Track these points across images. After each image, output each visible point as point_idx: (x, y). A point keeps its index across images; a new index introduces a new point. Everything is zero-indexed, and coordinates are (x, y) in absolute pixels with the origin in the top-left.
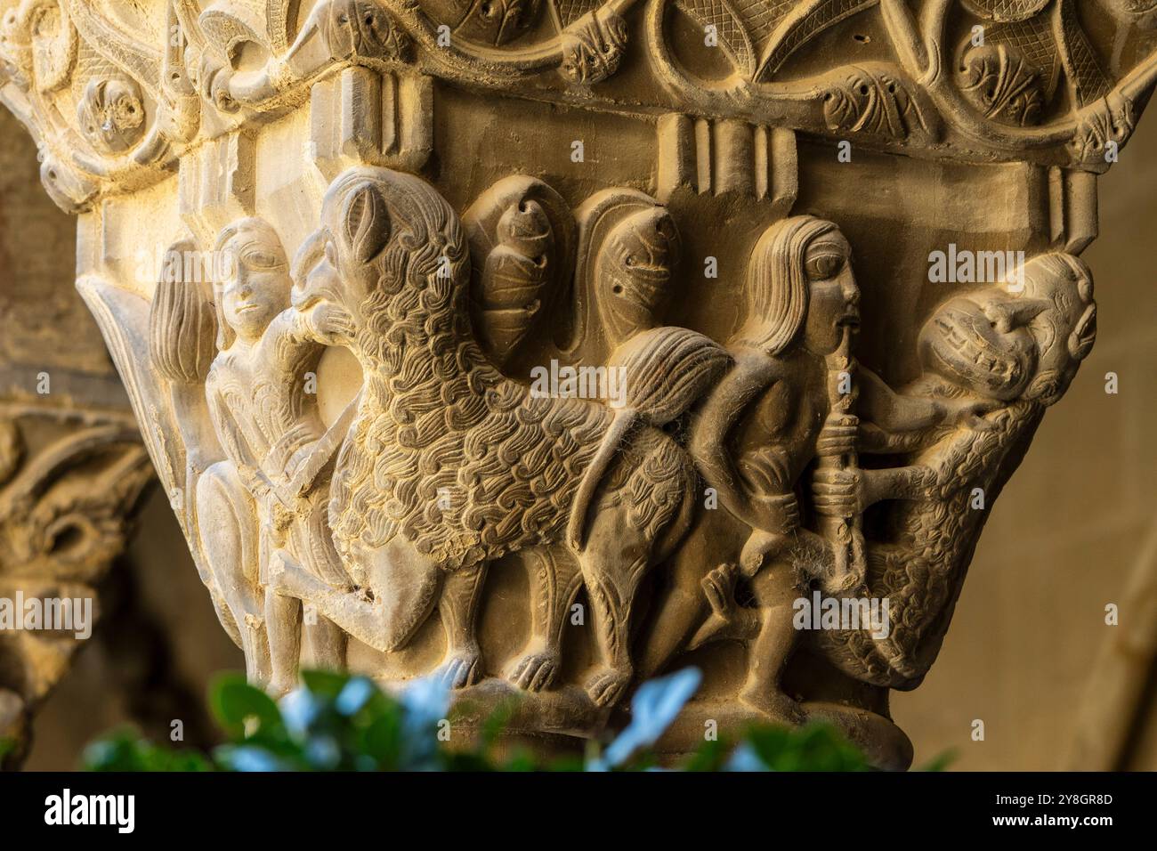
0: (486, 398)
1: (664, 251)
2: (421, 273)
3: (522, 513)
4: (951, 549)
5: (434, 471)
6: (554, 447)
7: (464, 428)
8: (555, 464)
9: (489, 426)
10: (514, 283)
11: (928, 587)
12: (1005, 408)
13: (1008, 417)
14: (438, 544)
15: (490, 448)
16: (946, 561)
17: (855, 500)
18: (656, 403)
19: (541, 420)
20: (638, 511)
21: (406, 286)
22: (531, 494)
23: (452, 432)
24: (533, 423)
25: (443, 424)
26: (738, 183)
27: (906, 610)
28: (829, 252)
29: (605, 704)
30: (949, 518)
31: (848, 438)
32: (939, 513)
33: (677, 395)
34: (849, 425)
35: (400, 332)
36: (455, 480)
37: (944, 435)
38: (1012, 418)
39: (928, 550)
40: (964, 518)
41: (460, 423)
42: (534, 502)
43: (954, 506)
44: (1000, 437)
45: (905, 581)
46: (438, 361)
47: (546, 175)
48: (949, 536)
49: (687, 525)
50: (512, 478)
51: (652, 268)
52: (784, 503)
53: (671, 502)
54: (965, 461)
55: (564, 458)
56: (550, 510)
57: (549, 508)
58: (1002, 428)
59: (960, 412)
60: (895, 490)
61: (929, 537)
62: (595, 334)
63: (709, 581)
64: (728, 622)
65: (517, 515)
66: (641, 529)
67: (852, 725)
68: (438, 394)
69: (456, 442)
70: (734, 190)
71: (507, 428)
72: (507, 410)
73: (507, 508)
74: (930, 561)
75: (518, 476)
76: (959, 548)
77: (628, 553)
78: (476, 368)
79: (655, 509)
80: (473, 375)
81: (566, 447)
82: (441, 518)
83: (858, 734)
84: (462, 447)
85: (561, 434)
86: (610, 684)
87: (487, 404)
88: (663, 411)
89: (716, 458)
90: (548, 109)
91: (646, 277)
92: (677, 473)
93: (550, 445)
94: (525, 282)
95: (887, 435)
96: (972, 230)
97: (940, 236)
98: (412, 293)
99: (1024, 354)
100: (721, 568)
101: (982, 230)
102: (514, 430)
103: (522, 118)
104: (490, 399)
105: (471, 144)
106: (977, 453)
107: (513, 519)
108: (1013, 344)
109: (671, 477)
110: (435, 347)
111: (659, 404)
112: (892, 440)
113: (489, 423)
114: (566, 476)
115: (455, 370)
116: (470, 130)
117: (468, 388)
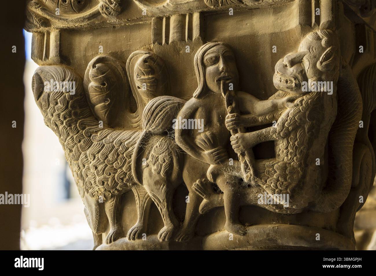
0: (92, 138)
1: (149, 69)
2: (54, 100)
3: (114, 176)
4: (296, 155)
5: (83, 168)
6: (119, 150)
7: (85, 150)
8: (121, 156)
9: (93, 148)
10: (95, 95)
11: (287, 173)
12: (303, 96)
13: (303, 100)
14: (94, 193)
15: (96, 155)
16: (295, 160)
17: (240, 146)
18: (150, 126)
19: (113, 141)
20: (155, 167)
21: (50, 105)
22: (115, 169)
23: (83, 153)
24: (109, 143)
25: (79, 150)
26: (175, 38)
27: (278, 183)
28: (212, 55)
29: (164, 240)
30: (290, 144)
31: (231, 123)
32: (285, 143)
33: (157, 121)
34: (231, 118)
35: (53, 122)
36: (90, 169)
37: (282, 113)
38: (305, 100)
39: (286, 158)
40: (298, 142)
41: (84, 149)
42: (117, 171)
43: (291, 139)
44: (301, 108)
45: (274, 172)
46: (69, 129)
47: (111, 53)
48: (292, 151)
49: (177, 168)
50: (106, 164)
51: (146, 77)
52: (212, 153)
53: (167, 161)
54: (287, 120)
55: (123, 153)
56: (123, 173)
57: (123, 172)
58: (300, 104)
59: (283, 102)
60: (260, 138)
61: (284, 153)
62: (142, 105)
63: (193, 187)
64: (208, 201)
65: (113, 177)
66: (159, 173)
67: (268, 232)
68: (74, 140)
69: (84, 156)
70: (174, 41)
71: (100, 147)
72: (100, 140)
73: (109, 176)
74: (288, 162)
75: (108, 164)
76: (300, 154)
77: (157, 183)
78: (87, 128)
79: (161, 165)
80: (86, 131)
81: (123, 150)
82: (91, 183)
83: (271, 235)
84: (87, 157)
85: (121, 145)
86: (163, 233)
87: (92, 140)
88: (154, 129)
89: (180, 141)
90: (112, 29)
91: (144, 81)
92: (166, 150)
93: (117, 150)
94: (99, 93)
95: (257, 117)
96: (283, 30)
97: (272, 36)
98: (52, 107)
99: (297, 74)
100: (197, 182)
101: (287, 29)
102: (102, 148)
103: (102, 34)
104: (93, 138)
105: (82, 49)
106: (291, 117)
107: (112, 178)
108: (292, 71)
109: (164, 152)
110: (66, 124)
111: (151, 126)
112: (260, 119)
113: (93, 147)
114: (126, 160)
115: (77, 130)
116: (82, 44)
117: (83, 136)
